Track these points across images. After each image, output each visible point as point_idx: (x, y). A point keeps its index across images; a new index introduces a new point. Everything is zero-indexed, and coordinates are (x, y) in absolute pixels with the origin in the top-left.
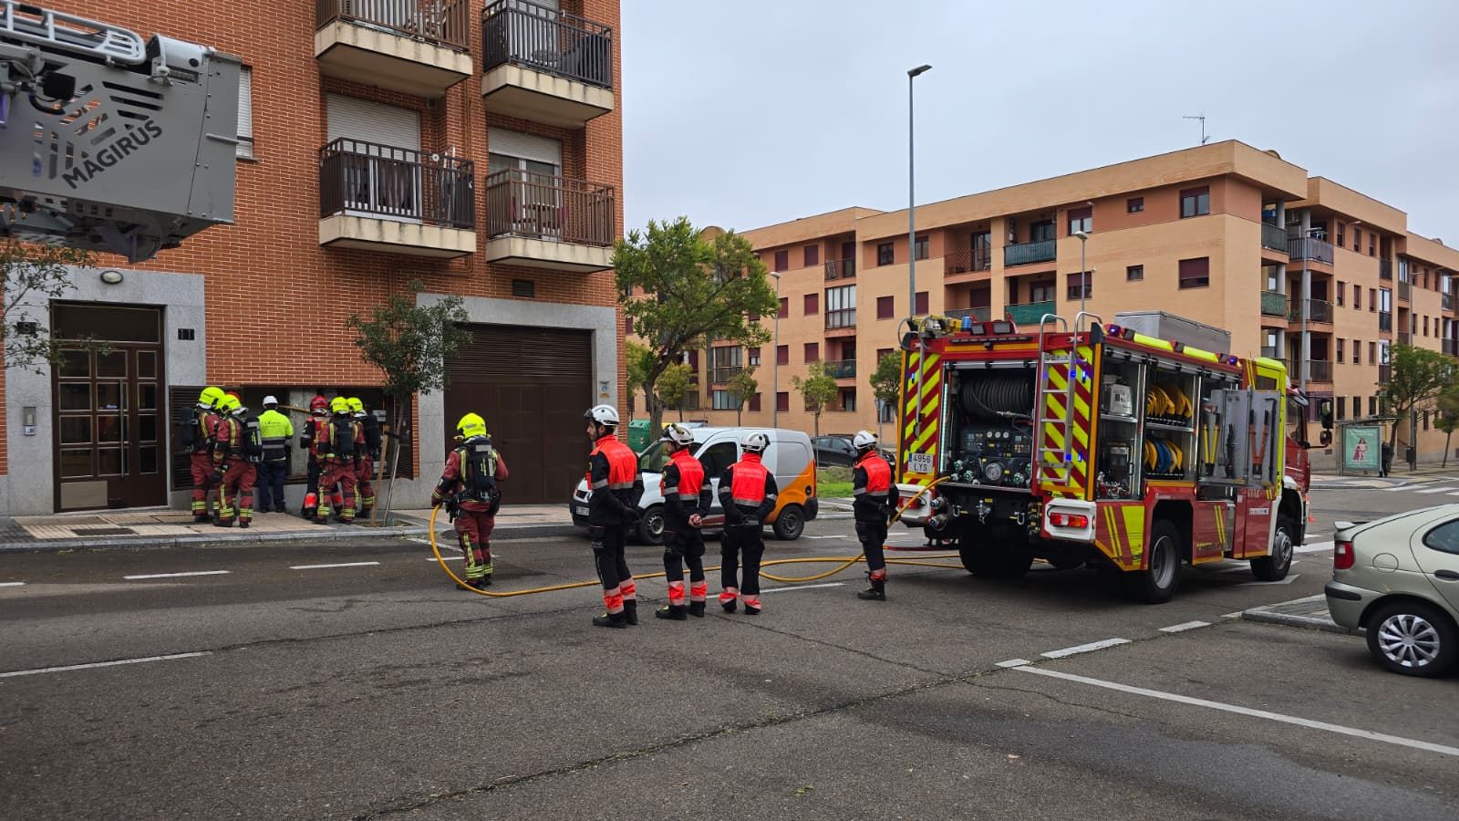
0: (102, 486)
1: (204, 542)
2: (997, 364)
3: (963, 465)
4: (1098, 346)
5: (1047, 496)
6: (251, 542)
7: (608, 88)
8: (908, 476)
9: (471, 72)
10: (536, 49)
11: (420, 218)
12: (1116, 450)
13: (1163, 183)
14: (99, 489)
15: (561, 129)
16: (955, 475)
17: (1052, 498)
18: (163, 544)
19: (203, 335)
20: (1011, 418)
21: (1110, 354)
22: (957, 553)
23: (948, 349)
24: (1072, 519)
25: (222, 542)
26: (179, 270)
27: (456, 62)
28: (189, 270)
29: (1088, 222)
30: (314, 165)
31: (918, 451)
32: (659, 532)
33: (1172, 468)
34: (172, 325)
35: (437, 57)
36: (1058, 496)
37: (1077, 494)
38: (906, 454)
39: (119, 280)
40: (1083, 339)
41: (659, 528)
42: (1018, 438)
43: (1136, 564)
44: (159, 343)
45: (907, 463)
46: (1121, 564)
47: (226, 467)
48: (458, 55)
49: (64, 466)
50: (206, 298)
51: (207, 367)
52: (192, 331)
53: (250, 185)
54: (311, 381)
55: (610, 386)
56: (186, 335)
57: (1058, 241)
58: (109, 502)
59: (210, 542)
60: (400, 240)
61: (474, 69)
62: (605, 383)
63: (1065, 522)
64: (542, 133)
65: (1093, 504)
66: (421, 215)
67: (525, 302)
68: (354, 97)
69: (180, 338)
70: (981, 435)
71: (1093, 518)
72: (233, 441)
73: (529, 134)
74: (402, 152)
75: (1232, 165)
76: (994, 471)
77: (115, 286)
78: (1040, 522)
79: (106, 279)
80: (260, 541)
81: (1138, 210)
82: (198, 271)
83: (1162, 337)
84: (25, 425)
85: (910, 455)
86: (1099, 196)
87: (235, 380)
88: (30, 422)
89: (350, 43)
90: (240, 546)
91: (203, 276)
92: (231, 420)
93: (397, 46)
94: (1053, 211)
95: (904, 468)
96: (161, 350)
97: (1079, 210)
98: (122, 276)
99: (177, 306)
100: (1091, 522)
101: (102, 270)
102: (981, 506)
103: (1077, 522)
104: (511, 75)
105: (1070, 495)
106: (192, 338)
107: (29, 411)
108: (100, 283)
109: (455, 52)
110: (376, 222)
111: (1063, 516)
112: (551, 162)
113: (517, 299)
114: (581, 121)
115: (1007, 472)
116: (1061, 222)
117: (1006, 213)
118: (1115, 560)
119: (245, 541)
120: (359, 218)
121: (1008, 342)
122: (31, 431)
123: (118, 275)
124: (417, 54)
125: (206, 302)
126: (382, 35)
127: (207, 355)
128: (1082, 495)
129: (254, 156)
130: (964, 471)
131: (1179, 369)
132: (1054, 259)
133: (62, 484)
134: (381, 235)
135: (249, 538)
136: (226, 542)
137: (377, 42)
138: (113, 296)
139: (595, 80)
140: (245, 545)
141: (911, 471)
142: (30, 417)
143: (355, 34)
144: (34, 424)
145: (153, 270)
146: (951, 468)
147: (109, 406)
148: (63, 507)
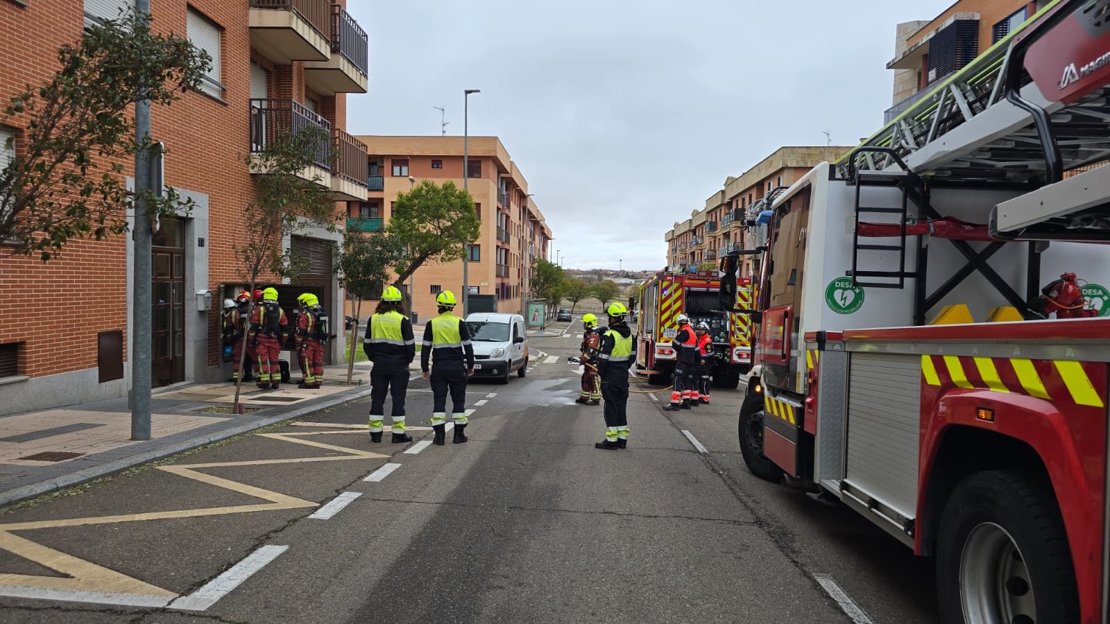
2: (711, 290)
5: (734, 346)
8: (663, 339)
13: (456, 154)
17: (736, 347)
20: (717, 313)
27: (326, 50)
29: (405, 169)
37: (747, 345)
38: (662, 329)
42: (714, 321)
45: (663, 333)
47: (305, 346)
48: (326, 45)
57: (385, 178)
72: (309, 329)
75: (495, 151)
78: (731, 357)
81: (438, 167)
85: (664, 329)
86: (415, 154)
92: (308, 314)
94: (382, 157)
95: (661, 335)
97: (400, 161)
105: (744, 345)
116: (387, 165)
128: (749, 345)
132: (382, 190)
141: (665, 336)
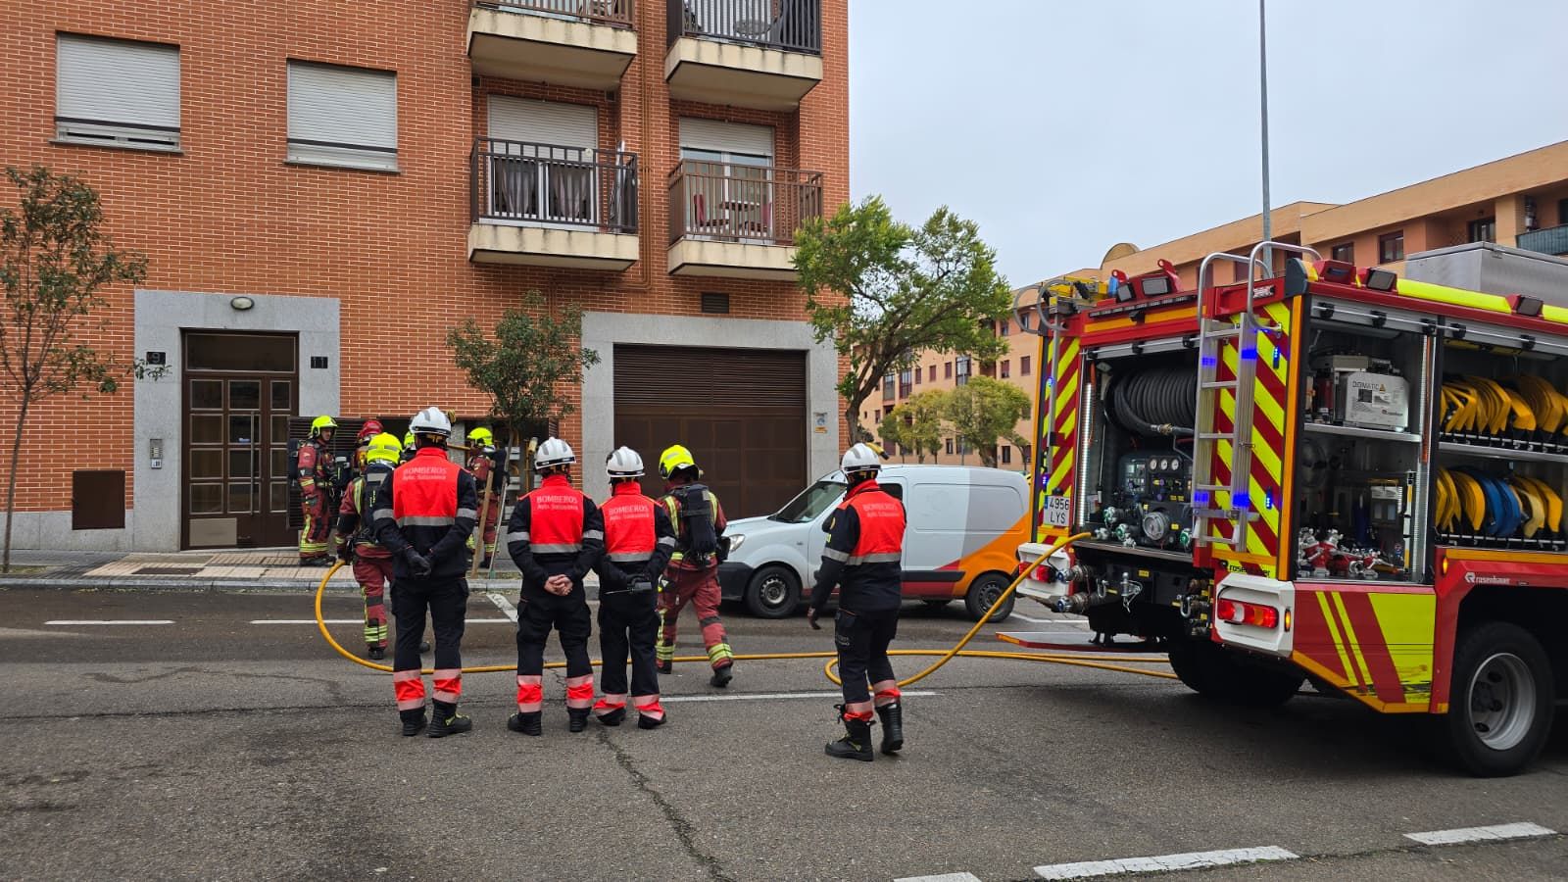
0: (231, 524)
1: (243, 587)
2: (1152, 347)
3: (1115, 515)
4: (1298, 300)
5: (1219, 568)
6: (299, 589)
7: (817, 54)
8: (1044, 532)
9: (635, 51)
10: (738, 19)
11: (598, 226)
12: (1380, 492)
14: (229, 527)
15: (774, 113)
16: (1102, 532)
17: (1228, 573)
18: (197, 587)
19: (337, 363)
20: (1171, 435)
21: (1326, 315)
22: (1165, 656)
23: (1089, 328)
24: (1249, 609)
25: (265, 588)
26: (313, 293)
27: (616, 40)
28: (324, 294)
30: (465, 174)
31: (1055, 493)
32: (777, 601)
33: (1530, 530)
34: (305, 354)
35: (592, 38)
36: (1236, 569)
37: (1264, 567)
38: (1042, 495)
39: (248, 306)
40: (1272, 290)
41: (778, 596)
43: (1416, 702)
44: (293, 372)
45: (1042, 510)
46: (1372, 700)
48: (619, 32)
49: (194, 502)
50: (341, 323)
51: (341, 398)
52: (326, 359)
53: (392, 199)
54: (475, 412)
55: (827, 418)
56: (319, 363)
58: (238, 541)
59: (251, 588)
60: (545, 249)
61: (638, 48)
62: (822, 416)
63: (1239, 616)
64: (747, 120)
65: (1289, 586)
66: (598, 222)
67: (717, 320)
68: (518, 96)
69: (312, 366)
70: (1143, 466)
71: (1287, 611)
73: (730, 121)
74: (548, 149)
76: (1156, 524)
77: (246, 313)
78: (1209, 614)
79: (236, 306)
80: (309, 588)
82: (333, 294)
83: (1486, 289)
84: (152, 457)
85: (1046, 498)
87: (372, 411)
88: (156, 455)
89: (488, 31)
90: (285, 594)
91: (338, 299)
93: (543, 30)
95: (1038, 519)
96: (296, 379)
98: (252, 301)
99: (310, 332)
100: (1286, 620)
101: (230, 297)
102: (1125, 582)
103: (1262, 616)
104: (686, 49)
105: (1253, 569)
106: (326, 367)
107: (156, 443)
108: (232, 310)
109: (615, 29)
110: (516, 230)
111: (1237, 605)
112: (762, 154)
113: (706, 316)
114: (794, 100)
115: (1175, 527)
117: (1515, 190)
118: (1353, 692)
119: (292, 588)
120: (495, 226)
121: (1162, 308)
122: (157, 463)
123: (247, 301)
124: (568, 35)
125: (341, 328)
126: (526, 18)
127: (342, 384)
128: (1271, 569)
129: (400, 168)
130: (1116, 524)
131: (1528, 346)
133: (192, 520)
134: (521, 245)
135: (298, 585)
136: (270, 588)
137: (521, 27)
138: (244, 323)
139: (797, 46)
140: (289, 593)
141: (1047, 524)
142: (156, 451)
143: (494, 21)
144: (160, 457)
145: (285, 294)
146: (1097, 519)
147: (241, 439)
148: (191, 545)
